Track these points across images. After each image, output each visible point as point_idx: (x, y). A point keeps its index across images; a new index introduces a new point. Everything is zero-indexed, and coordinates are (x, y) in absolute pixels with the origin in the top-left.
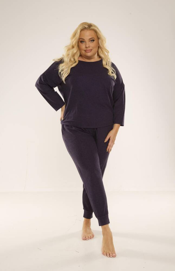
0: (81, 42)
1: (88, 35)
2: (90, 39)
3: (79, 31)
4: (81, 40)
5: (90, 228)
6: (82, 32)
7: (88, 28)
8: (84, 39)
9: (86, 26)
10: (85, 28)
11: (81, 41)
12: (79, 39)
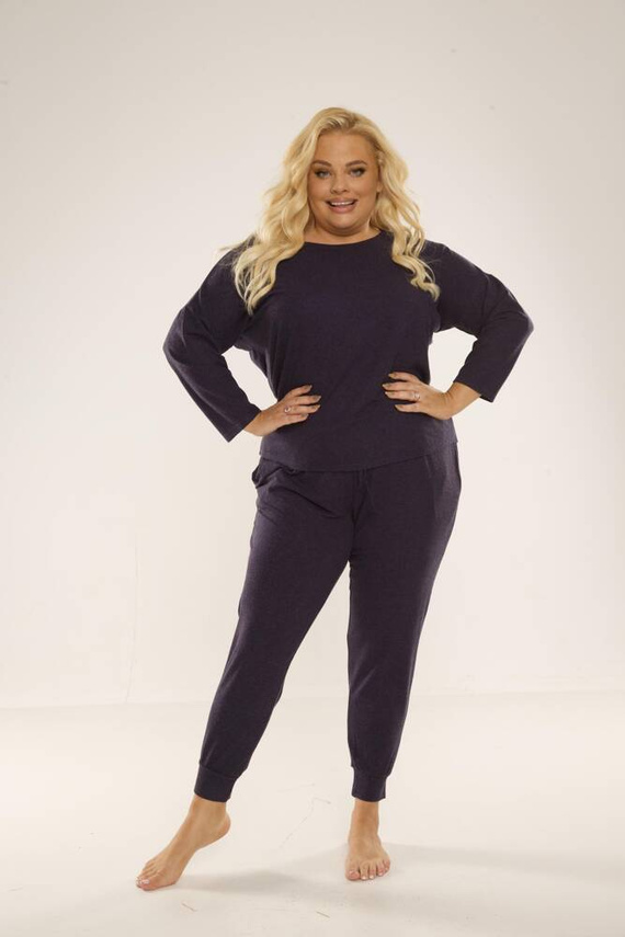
0: (319, 173)
1: (342, 151)
2: (351, 164)
3: (314, 136)
4: (318, 166)
5: (377, 836)
6: (325, 139)
7: (345, 125)
8: (329, 165)
9: (341, 121)
10: (337, 126)
11: (319, 170)
12: (314, 162)
